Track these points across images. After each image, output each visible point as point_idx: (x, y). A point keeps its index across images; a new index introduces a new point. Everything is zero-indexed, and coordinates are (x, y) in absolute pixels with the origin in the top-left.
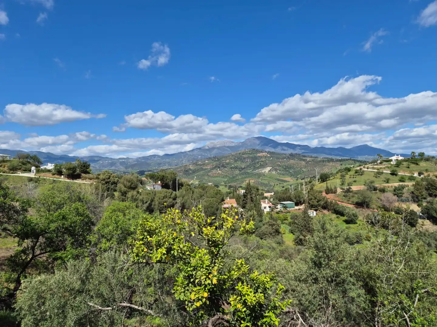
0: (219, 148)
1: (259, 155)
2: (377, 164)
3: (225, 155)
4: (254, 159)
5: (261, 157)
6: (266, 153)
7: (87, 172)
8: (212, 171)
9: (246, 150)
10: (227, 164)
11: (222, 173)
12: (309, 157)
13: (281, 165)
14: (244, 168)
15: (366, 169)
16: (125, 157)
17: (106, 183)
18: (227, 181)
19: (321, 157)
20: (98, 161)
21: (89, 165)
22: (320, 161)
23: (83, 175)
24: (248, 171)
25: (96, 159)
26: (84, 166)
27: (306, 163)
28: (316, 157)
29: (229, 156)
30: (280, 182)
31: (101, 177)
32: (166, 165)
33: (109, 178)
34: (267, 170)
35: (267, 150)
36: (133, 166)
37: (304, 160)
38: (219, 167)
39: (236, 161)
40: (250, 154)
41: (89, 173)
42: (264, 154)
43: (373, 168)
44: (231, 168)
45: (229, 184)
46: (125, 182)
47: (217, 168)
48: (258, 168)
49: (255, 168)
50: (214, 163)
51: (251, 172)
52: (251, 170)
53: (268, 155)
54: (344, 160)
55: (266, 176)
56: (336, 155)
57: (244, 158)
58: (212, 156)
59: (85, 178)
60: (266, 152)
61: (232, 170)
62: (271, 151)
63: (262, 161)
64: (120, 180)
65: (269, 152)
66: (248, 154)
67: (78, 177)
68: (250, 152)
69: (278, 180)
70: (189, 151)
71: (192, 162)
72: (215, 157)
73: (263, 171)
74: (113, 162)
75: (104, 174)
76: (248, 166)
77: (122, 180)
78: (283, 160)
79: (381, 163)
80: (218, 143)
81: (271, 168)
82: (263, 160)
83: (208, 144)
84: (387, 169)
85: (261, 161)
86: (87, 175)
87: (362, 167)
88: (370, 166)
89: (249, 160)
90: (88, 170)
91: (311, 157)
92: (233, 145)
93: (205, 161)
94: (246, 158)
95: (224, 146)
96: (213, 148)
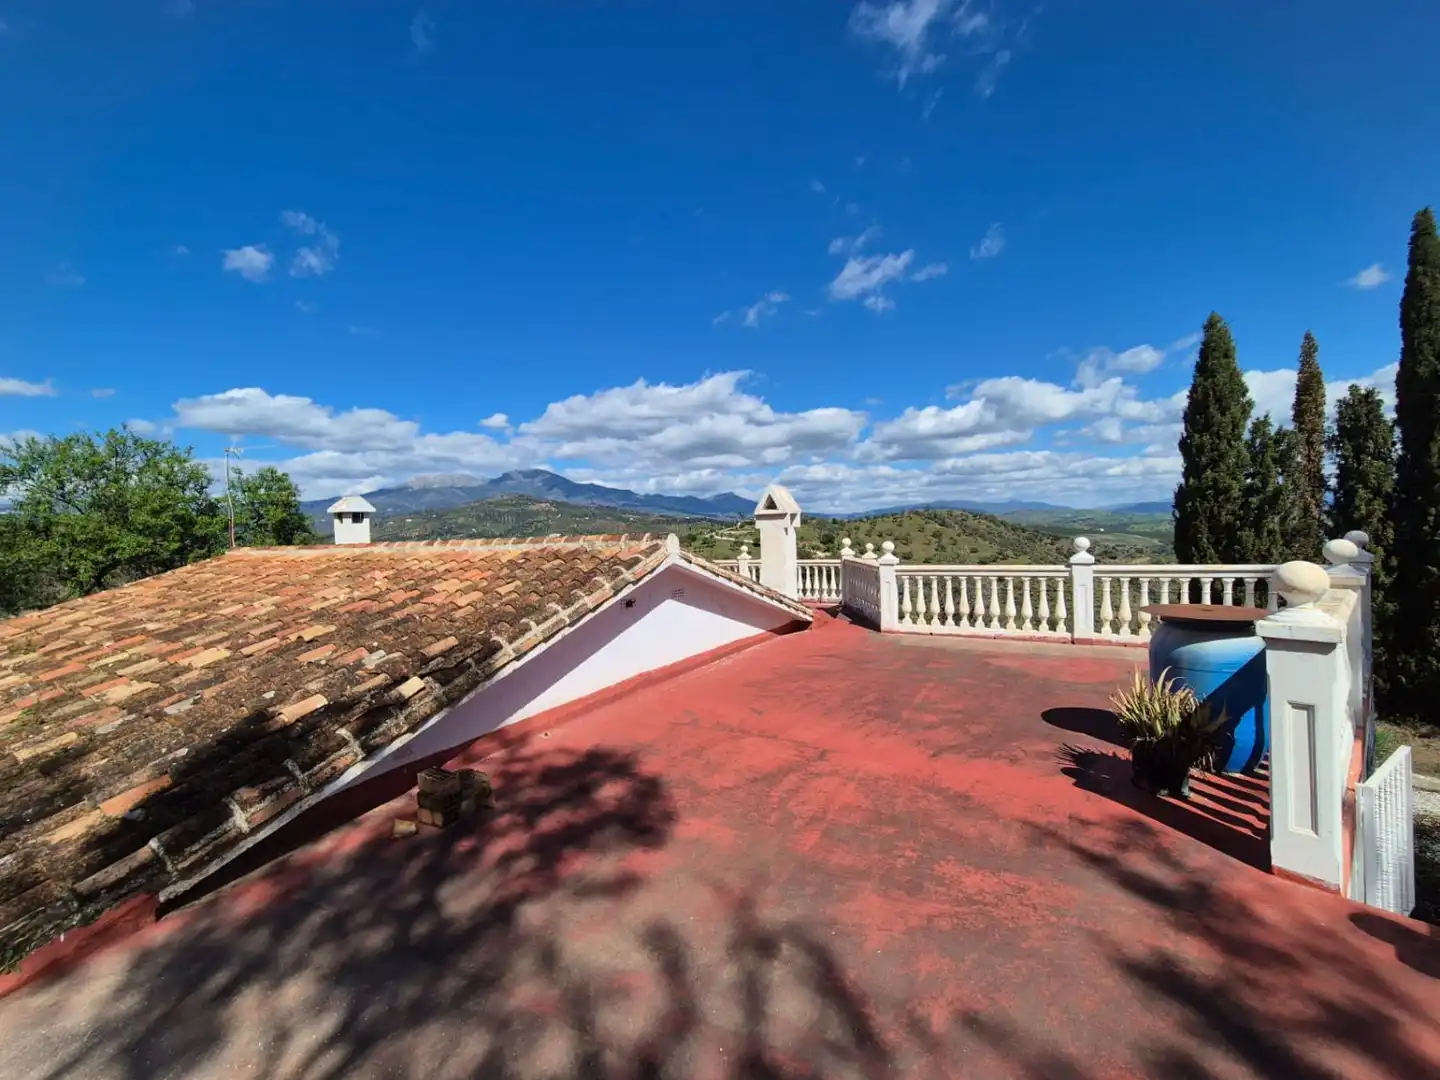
0: (438, 491)
1: (534, 508)
2: (737, 529)
3: (455, 507)
4: (520, 516)
5: (537, 513)
6: (549, 505)
9: (505, 497)
10: (461, 527)
12: (632, 513)
13: (577, 529)
14: (499, 536)
15: (718, 538)
19: (656, 514)
22: (653, 522)
27: (628, 525)
28: (647, 515)
29: (464, 509)
35: (550, 498)
37: (623, 520)
39: (479, 520)
40: (514, 506)
42: (544, 505)
43: (730, 535)
49: (524, 536)
50: (428, 525)
53: (553, 509)
54: (694, 521)
56: (683, 511)
57: (501, 514)
58: (424, 508)
60: (548, 501)
62: (559, 500)
63: (541, 522)
65: (554, 503)
66: (508, 505)
68: (514, 502)
72: (429, 512)
76: (509, 532)
78: (582, 520)
79: (742, 526)
80: (435, 478)
81: (558, 535)
82: (542, 518)
83: (411, 479)
84: (748, 536)
85: (536, 522)
87: (714, 534)
88: (726, 531)
89: (509, 518)
91: (638, 514)
92: (475, 484)
93: (403, 520)
94: (505, 513)
95: (452, 487)
96: (425, 491)
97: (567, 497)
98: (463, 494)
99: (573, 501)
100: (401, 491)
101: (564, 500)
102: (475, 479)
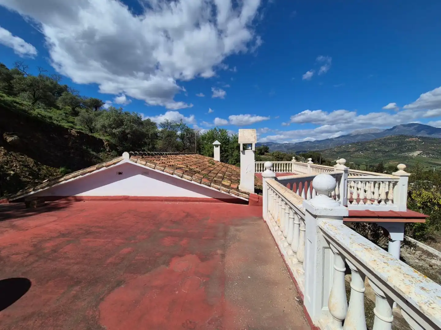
0: (363, 135)
1: (408, 140)
3: (369, 141)
4: (401, 143)
5: (410, 142)
6: (417, 139)
7: (267, 152)
8: (355, 153)
9: (393, 136)
10: (371, 148)
11: (365, 155)
13: (435, 149)
14: (388, 151)
16: (288, 143)
17: (277, 158)
18: (368, 161)
20: (271, 145)
21: (268, 148)
23: (265, 153)
24: (393, 154)
25: (270, 144)
26: (266, 149)
29: (372, 141)
30: (431, 165)
31: (275, 154)
32: (316, 148)
33: (279, 155)
34: (416, 154)
35: (418, 135)
36: (292, 149)
38: (361, 151)
39: (380, 145)
40: (397, 140)
41: (268, 152)
42: (414, 139)
44: (374, 151)
45: (371, 164)
46: (287, 158)
47: (359, 151)
48: (404, 152)
49: (402, 152)
50: (357, 147)
51: (395, 155)
52: (396, 153)
53: (419, 140)
55: (414, 159)
57: (389, 143)
58: (356, 141)
59: (266, 155)
60: (417, 137)
61: (374, 153)
62: (424, 136)
63: (411, 146)
64: (284, 157)
65: (419, 138)
66: (395, 139)
67: (263, 154)
68: (397, 138)
69: (430, 163)
70: (336, 138)
71: (337, 146)
72: (358, 143)
73: (411, 155)
74: (281, 146)
75: (276, 153)
76: (393, 150)
77: (286, 157)
78: (438, 145)
80: (362, 131)
81: (421, 152)
82: (413, 144)
83: (353, 132)
85: (409, 146)
86: (267, 153)
89: (394, 145)
90: (268, 150)
92: (379, 132)
93: (348, 145)
94: (391, 143)
95: (369, 133)
96: (357, 135)
97: (428, 134)
98: (374, 136)
99: (433, 136)
100: (348, 136)
101: (427, 136)
102: (380, 130)
